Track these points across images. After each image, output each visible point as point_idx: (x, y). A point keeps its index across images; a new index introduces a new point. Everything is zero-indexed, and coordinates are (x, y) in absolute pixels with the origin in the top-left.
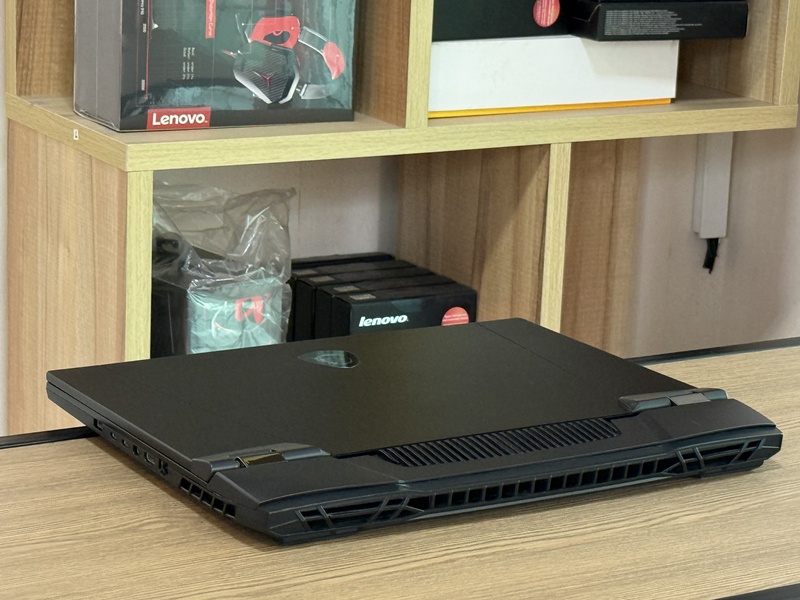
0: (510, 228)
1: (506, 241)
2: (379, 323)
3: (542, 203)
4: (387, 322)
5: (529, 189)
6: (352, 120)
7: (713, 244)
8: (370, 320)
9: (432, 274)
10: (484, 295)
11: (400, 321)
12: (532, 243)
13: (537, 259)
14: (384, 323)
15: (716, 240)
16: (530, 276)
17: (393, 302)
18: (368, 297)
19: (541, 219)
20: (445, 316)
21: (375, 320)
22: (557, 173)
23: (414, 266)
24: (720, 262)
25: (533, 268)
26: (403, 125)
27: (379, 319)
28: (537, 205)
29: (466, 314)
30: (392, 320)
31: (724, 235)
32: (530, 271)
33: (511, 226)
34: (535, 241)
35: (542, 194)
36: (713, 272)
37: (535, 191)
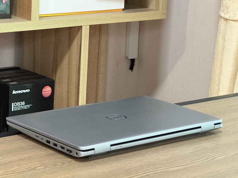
0: (67, 57)
1: (65, 61)
2: (19, 93)
3: (79, 47)
4: (23, 92)
5: (74, 42)
6: (11, 18)
7: (133, 61)
8: (17, 91)
9: (37, 74)
10: (57, 81)
11: (27, 91)
12: (75, 62)
13: (78, 68)
14: (21, 92)
15: (134, 59)
16: (75, 74)
17: (25, 85)
18: (15, 83)
19: (79, 53)
20: (43, 89)
21: (18, 91)
22: (85, 37)
23: (30, 71)
24: (135, 67)
25: (76, 71)
26: (30, 20)
27: (20, 91)
28: (77, 48)
29: (51, 89)
30: (24, 91)
31: (137, 58)
32: (75, 72)
33: (67, 56)
34: (77, 61)
35: (79, 44)
36: (133, 71)
37: (76, 43)
